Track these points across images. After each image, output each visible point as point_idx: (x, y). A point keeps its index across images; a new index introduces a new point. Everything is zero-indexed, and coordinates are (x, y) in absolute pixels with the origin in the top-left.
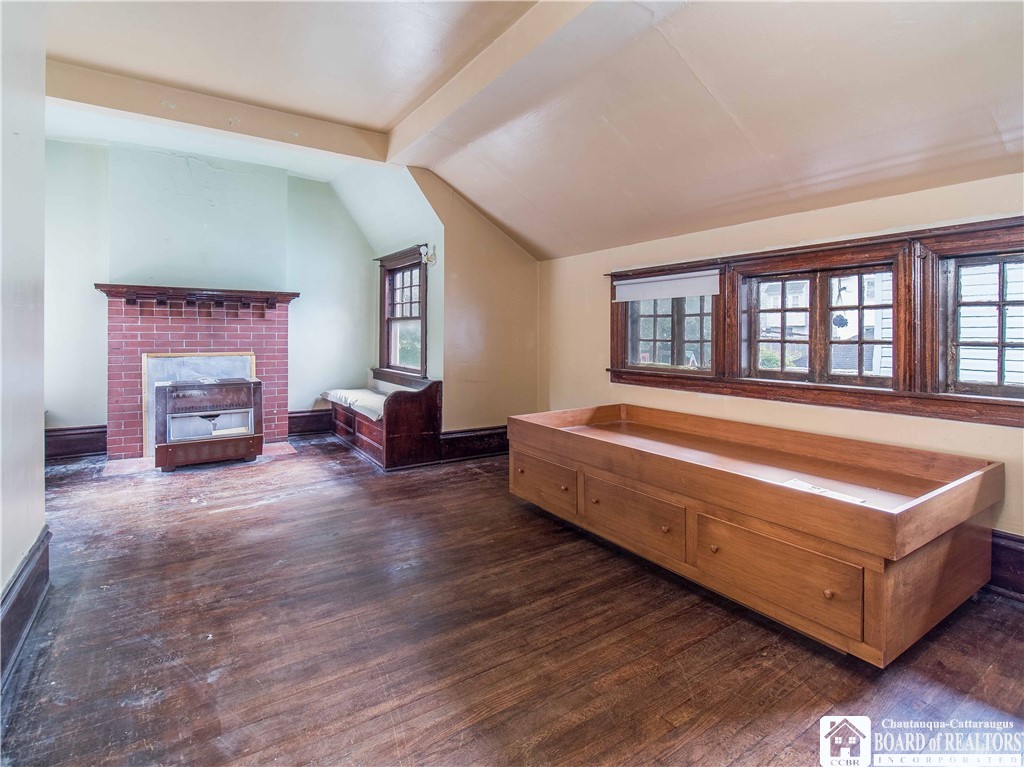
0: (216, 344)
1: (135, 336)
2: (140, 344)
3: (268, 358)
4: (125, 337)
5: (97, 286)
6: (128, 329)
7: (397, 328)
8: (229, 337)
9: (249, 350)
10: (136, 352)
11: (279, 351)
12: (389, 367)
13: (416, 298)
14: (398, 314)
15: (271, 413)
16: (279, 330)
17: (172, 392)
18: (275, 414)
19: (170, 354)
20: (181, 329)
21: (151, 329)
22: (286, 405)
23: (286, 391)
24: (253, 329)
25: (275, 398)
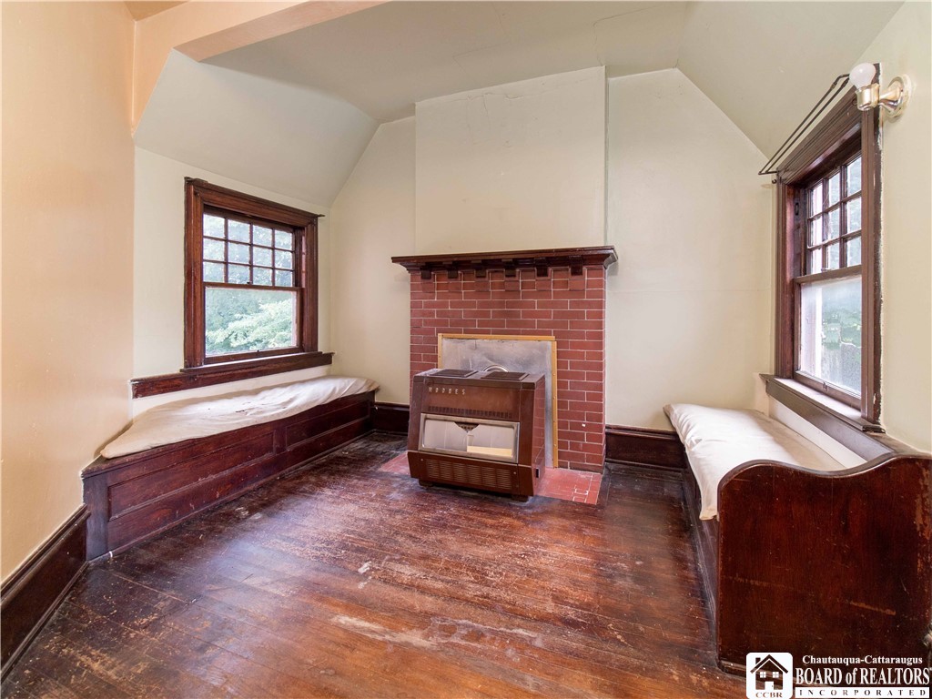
0: (509, 324)
1: (432, 314)
2: (436, 323)
3: (574, 345)
4: (424, 315)
5: (395, 260)
6: (428, 305)
7: (813, 300)
8: (525, 315)
9: (549, 334)
10: (431, 332)
11: (591, 336)
12: (794, 376)
13: (854, 224)
14: (816, 268)
15: (578, 426)
16: (589, 304)
17: (429, 385)
18: (583, 429)
19: (463, 335)
20: (473, 305)
21: (445, 305)
22: (600, 418)
23: (600, 397)
24: (553, 305)
25: (583, 406)
